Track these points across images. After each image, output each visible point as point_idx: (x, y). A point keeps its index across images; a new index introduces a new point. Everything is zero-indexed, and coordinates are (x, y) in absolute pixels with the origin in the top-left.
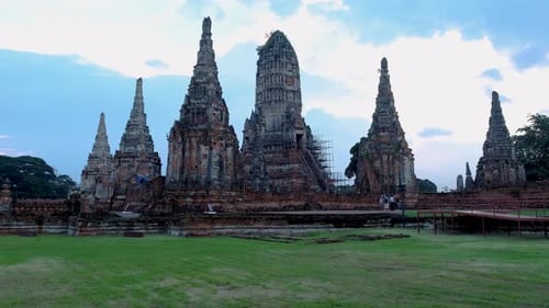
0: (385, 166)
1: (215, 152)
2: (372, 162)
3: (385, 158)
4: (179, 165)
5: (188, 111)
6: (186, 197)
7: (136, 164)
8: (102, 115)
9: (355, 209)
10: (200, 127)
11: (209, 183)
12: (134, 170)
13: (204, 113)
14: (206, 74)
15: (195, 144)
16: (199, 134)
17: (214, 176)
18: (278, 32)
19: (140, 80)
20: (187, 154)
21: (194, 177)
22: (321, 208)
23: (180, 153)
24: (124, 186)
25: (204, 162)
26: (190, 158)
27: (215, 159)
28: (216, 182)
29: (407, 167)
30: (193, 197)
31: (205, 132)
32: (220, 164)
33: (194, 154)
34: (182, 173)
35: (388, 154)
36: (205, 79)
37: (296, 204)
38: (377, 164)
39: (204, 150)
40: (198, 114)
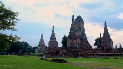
0: (107, 44)
1: (77, 41)
2: (104, 43)
3: (107, 42)
4: (70, 44)
5: (71, 34)
6: (72, 50)
7: (54, 43)
8: (42, 33)
9: (102, 53)
10: (74, 36)
11: (76, 48)
12: (53, 45)
13: (74, 34)
14: (74, 26)
15: (73, 40)
16: (74, 38)
17: (77, 46)
18: (79, 16)
19: (53, 26)
20: (72, 42)
21: (73, 46)
22: (96, 53)
23: (70, 42)
24: (51, 48)
25: (75, 43)
26: (72, 43)
27: (77, 43)
28: (78, 48)
29: (112, 44)
30: (73, 50)
31: (75, 38)
32: (78, 44)
33: (73, 42)
34: (71, 46)
35: (108, 41)
36: (74, 27)
37: (91, 52)
38: (105, 43)
39: (75, 41)
40: (73, 34)
